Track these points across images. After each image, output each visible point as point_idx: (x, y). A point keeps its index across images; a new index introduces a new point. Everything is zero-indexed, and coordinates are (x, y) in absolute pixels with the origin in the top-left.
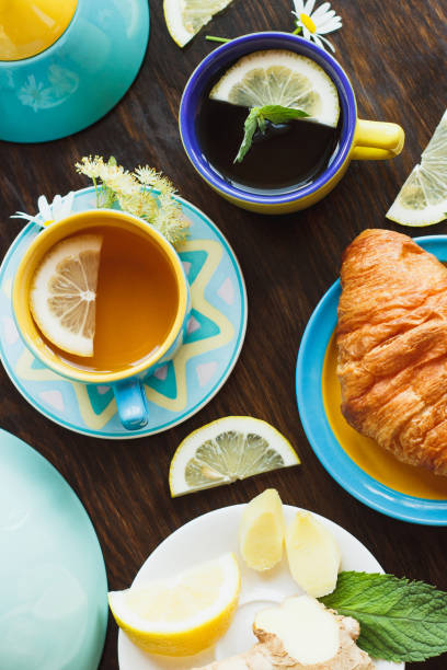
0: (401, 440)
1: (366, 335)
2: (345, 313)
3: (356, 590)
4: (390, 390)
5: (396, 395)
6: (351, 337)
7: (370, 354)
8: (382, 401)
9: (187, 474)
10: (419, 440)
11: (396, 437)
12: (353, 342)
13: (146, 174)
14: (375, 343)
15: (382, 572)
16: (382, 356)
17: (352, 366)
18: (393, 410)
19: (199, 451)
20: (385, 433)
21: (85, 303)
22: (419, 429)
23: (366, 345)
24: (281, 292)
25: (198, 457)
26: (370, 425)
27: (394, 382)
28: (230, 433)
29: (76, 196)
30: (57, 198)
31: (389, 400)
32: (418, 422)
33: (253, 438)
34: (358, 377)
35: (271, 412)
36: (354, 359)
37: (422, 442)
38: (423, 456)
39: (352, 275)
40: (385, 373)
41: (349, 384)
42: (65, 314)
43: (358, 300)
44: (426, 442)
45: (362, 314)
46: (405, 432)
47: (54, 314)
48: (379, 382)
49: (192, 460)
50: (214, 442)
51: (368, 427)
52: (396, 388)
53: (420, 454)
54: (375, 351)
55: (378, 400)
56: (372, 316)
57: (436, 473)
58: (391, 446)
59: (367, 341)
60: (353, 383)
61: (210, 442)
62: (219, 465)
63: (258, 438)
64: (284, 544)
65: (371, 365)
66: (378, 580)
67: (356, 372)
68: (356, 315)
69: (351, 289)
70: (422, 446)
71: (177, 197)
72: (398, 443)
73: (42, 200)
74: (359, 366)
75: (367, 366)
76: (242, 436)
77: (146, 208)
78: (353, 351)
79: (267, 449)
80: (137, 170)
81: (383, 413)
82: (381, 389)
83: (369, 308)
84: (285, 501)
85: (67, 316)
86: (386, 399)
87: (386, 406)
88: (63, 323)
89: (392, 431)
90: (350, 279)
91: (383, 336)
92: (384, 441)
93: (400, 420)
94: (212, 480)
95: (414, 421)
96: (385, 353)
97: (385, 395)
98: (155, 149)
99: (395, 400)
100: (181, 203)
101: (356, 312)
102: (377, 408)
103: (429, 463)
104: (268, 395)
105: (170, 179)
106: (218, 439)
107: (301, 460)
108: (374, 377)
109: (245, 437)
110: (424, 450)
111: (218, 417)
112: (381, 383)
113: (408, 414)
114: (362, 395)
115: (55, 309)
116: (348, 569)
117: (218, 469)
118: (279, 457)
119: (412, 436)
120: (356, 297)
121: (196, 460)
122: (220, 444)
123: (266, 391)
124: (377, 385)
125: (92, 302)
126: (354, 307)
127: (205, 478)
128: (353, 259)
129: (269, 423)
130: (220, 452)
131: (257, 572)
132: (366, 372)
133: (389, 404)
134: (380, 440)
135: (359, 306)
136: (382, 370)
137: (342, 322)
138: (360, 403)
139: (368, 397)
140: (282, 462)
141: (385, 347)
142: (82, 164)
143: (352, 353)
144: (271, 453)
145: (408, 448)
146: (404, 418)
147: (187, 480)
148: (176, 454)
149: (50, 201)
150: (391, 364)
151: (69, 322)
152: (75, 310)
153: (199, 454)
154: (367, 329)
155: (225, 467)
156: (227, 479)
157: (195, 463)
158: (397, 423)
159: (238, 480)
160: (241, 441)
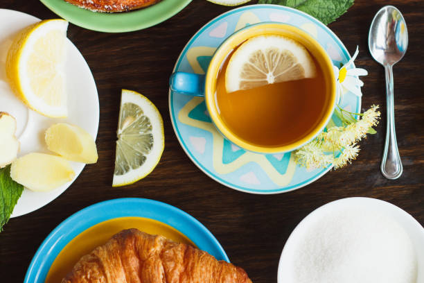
0: (95, 263)
1: (176, 266)
2: (199, 257)
3: (7, 194)
4: (130, 269)
5: (125, 271)
6: (180, 255)
7: (160, 264)
8: (125, 260)
9: (133, 105)
10: (89, 276)
11: (97, 261)
12: (175, 254)
13: (353, 152)
14: (167, 270)
15: (12, 216)
16: (155, 272)
17: (158, 248)
18: (115, 265)
19: (147, 119)
20: (103, 254)
21: (265, 77)
22: (96, 279)
23: (168, 263)
24: (239, 215)
25: (143, 117)
26: (113, 246)
27: (135, 274)
28: (152, 145)
29: (358, 97)
30: (361, 84)
31: (123, 265)
32: (100, 280)
33: (142, 160)
34: (148, 249)
35: (156, 179)
36: (163, 251)
37: (86, 278)
38: (77, 275)
39: (224, 271)
40: (143, 269)
41: (147, 242)
42: (253, 64)
43: (204, 269)
44: (85, 280)
45: (192, 268)
46: (98, 269)
47: (251, 57)
48: (140, 263)
49: (142, 112)
50: (149, 132)
51: (113, 244)
52: (130, 273)
53: (79, 273)
54: (161, 268)
55: (126, 258)
56: (188, 275)
57: (63, 279)
58: (93, 255)
59: (171, 265)
60: (146, 244)
61: (150, 129)
62: (131, 130)
63: (141, 163)
64: (59, 155)
65: (153, 262)
66: (7, 211)
67: (152, 250)
68: (193, 264)
69: (214, 267)
70: (84, 277)
71: (330, 168)
72: (93, 261)
73: (364, 72)
74: (156, 253)
75: (152, 259)
76: (147, 153)
77: (327, 144)
78: (169, 253)
79: (130, 167)
80: (358, 147)
81: (116, 258)
82: (134, 263)
83: (194, 276)
84: (87, 167)
85: (252, 67)
86: (124, 263)
87: (120, 261)
88: (246, 65)
89: (102, 259)
90: (222, 268)
91: (170, 277)
92: (98, 251)
93: (107, 268)
94: (123, 122)
95: (103, 278)
96: (157, 275)
97: (128, 264)
98: (373, 164)
99: (122, 270)
100: (325, 169)
101: (196, 265)
102: (121, 254)
103: (72, 277)
104: (169, 181)
105: (345, 167)
106: (150, 136)
107: (115, 188)
108: (144, 261)
109: (145, 155)
110: (81, 277)
111: (166, 141)
112: (138, 264)
113: (108, 275)
114: (136, 248)
115: (255, 56)
116: (24, 193)
117: (129, 128)
118: (122, 174)
119: (93, 272)
120: (206, 269)
121: (142, 115)
122: (147, 135)
123: (172, 181)
124: (138, 261)
125: (267, 82)
126: (200, 264)
127: (126, 116)
128: (235, 276)
129: (149, 175)
130: (141, 133)
131: (46, 130)
132: (150, 256)
133: (121, 265)
134: (101, 248)
135: (199, 269)
136: (146, 268)
137: (194, 252)
138: (130, 244)
139: (132, 252)
140: (117, 174)
141: (161, 276)
142: (377, 110)
143: (167, 252)
144: (127, 169)
145: (87, 267)
146: (107, 272)
147: (130, 104)
148: (150, 103)
149: (361, 78)
150: (147, 277)
151: (248, 70)
152: (258, 71)
153: (145, 118)
154: (180, 268)
155: (130, 133)
156: (120, 131)
157: (140, 113)
158: (105, 265)
159: (117, 139)
160: (143, 151)
